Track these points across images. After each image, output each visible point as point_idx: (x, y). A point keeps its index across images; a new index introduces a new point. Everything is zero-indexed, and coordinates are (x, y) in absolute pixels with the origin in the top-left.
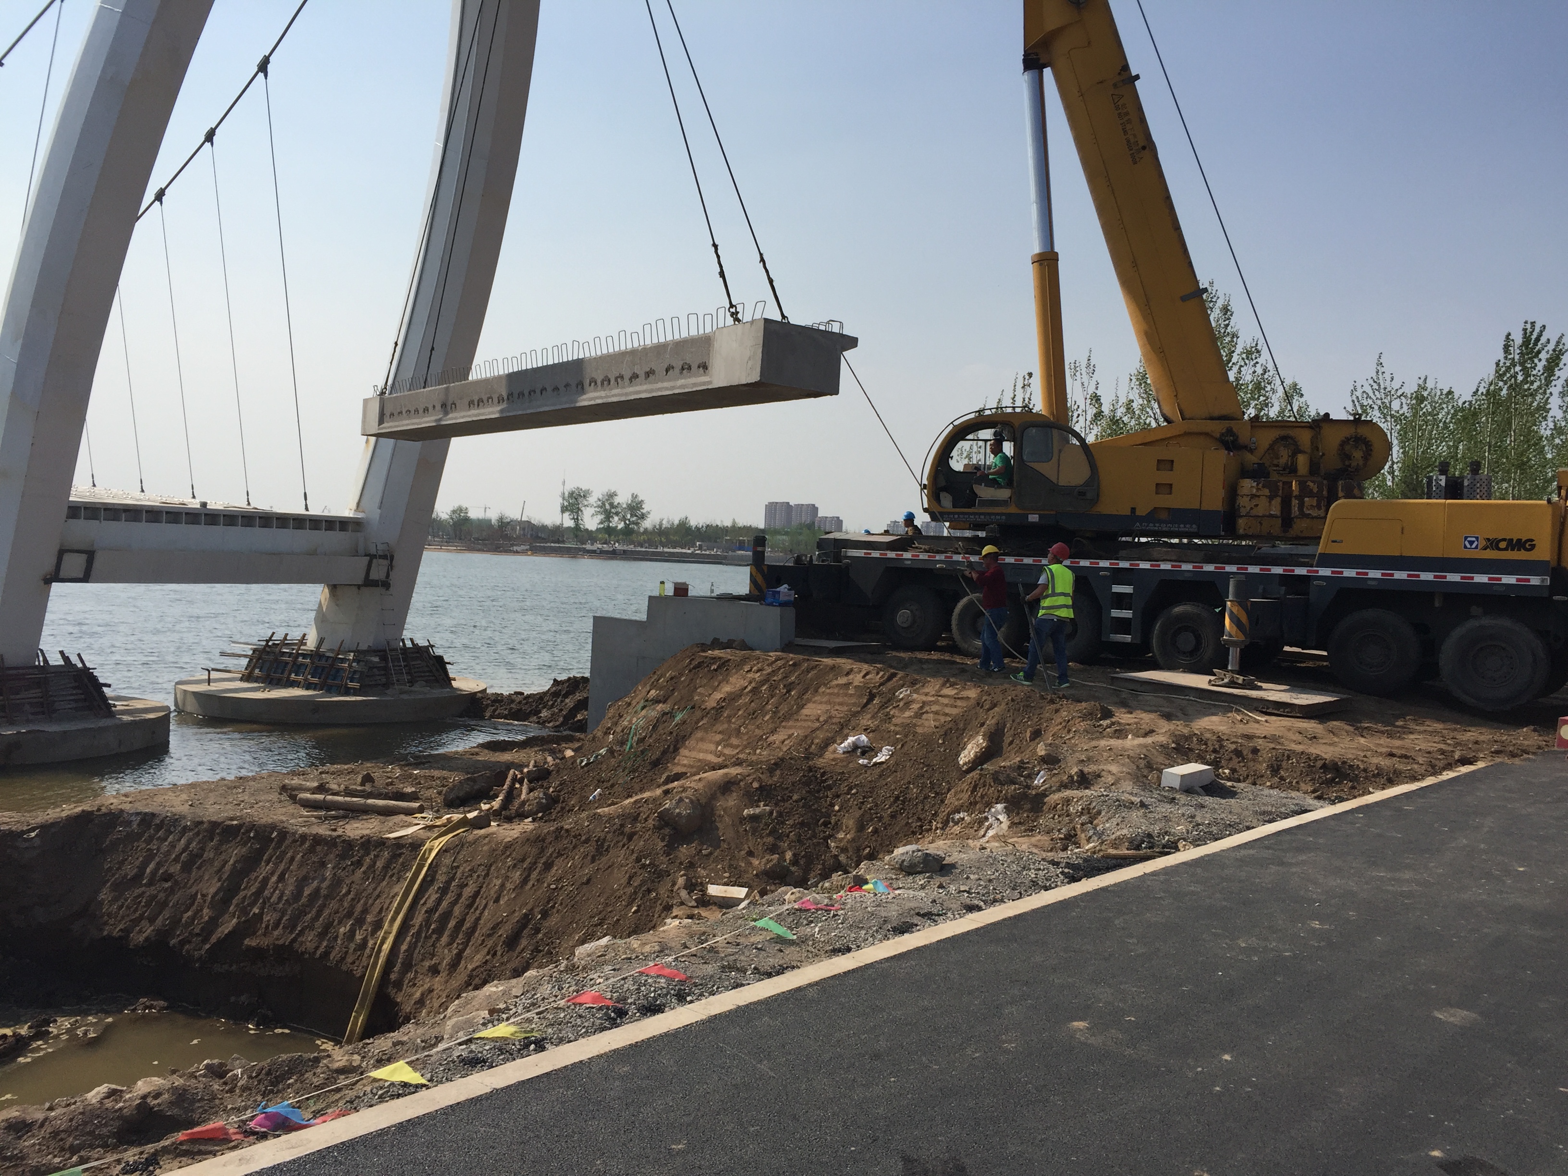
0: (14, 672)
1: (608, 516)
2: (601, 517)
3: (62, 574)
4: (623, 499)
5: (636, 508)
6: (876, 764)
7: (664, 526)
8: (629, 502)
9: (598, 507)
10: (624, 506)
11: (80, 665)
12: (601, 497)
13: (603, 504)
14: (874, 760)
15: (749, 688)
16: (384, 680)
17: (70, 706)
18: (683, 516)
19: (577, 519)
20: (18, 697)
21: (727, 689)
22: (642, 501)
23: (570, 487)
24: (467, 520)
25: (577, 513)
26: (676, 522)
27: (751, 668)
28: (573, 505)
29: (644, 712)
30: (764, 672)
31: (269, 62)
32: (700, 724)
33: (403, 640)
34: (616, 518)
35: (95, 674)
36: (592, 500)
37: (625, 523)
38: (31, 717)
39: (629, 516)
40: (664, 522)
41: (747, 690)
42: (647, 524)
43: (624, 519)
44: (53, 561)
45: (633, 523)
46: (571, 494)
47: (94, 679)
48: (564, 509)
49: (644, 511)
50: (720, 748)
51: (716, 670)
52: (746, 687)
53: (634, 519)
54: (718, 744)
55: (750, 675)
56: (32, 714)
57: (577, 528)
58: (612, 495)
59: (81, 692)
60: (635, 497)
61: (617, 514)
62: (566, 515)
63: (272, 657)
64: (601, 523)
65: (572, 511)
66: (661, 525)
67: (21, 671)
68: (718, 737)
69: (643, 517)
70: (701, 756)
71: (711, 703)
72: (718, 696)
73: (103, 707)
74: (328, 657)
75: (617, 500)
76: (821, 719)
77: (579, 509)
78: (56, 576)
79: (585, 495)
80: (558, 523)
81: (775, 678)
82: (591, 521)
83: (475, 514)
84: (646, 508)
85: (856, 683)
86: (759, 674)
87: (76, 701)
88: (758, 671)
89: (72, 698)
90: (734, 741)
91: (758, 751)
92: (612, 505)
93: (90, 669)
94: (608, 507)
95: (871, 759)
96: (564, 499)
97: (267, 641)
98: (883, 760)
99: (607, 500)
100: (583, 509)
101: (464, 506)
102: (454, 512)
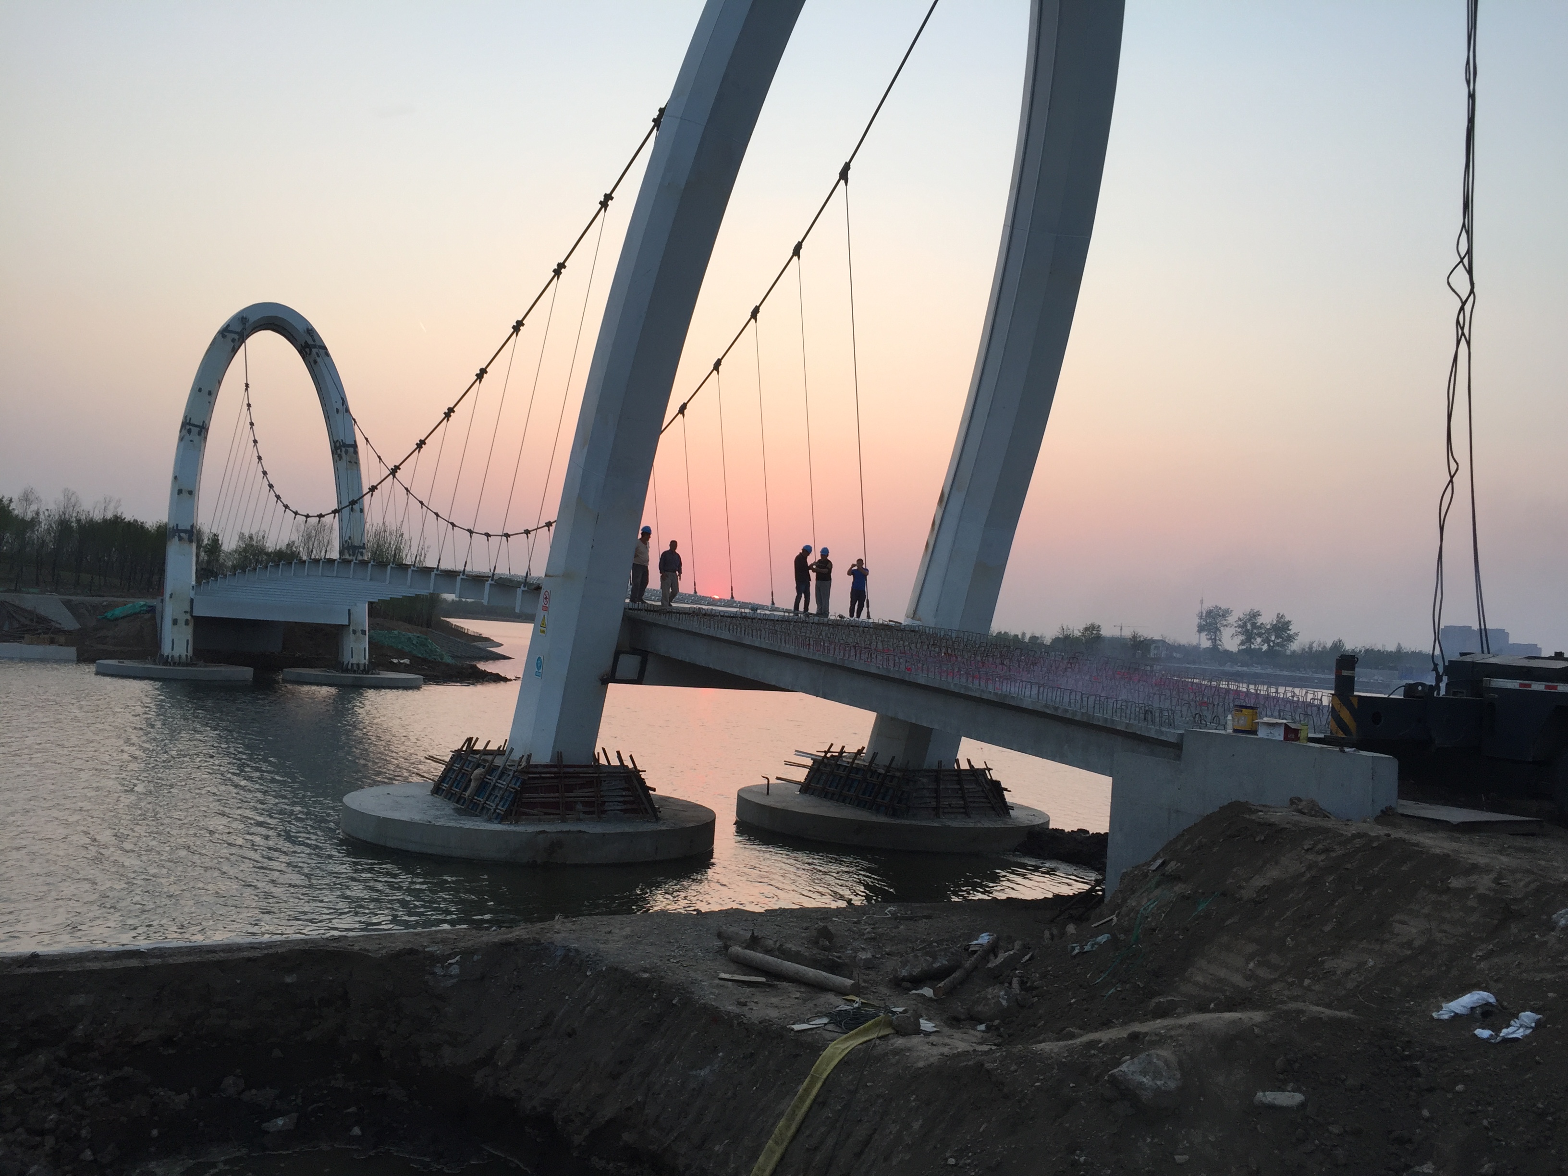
0: (571, 770)
1: (1249, 637)
2: (1241, 638)
3: (618, 676)
4: (1267, 619)
5: (1281, 628)
6: (1506, 1040)
7: (1314, 649)
8: (1275, 622)
9: (1239, 626)
10: (1268, 627)
11: (631, 766)
12: (1241, 616)
13: (1245, 623)
14: (1504, 1032)
15: (1308, 875)
16: (934, 804)
17: (619, 808)
18: (1336, 639)
19: (1215, 639)
20: (572, 794)
21: (1274, 873)
22: (1289, 622)
23: (1208, 605)
24: (1099, 638)
25: (1215, 633)
26: (1329, 645)
27: (1315, 845)
28: (1210, 624)
29: (1157, 892)
30: (1333, 855)
31: (849, 168)
32: (1229, 922)
33: (957, 761)
34: (1259, 640)
35: (642, 777)
36: (1232, 619)
37: (1269, 645)
38: (582, 816)
39: (1273, 638)
40: (1315, 645)
41: (1304, 879)
42: (1295, 646)
43: (1267, 641)
44: (610, 662)
45: (1278, 644)
46: (1209, 613)
47: (642, 782)
48: (1201, 629)
49: (1291, 633)
50: (1251, 965)
51: (1263, 842)
52: (1302, 875)
53: (1280, 640)
54: (1250, 958)
55: (1310, 857)
56: (584, 813)
57: (1215, 649)
58: (1255, 615)
59: (630, 793)
60: (1280, 617)
61: (1260, 635)
62: (1203, 634)
63: (828, 769)
64: (1242, 643)
65: (1209, 631)
66: (1311, 648)
67: (577, 770)
68: (1251, 948)
69: (1290, 639)
70: (1222, 973)
71: (1247, 894)
72: (1259, 882)
73: (650, 811)
74: (880, 774)
75: (1260, 621)
76: (1417, 944)
77: (1218, 629)
78: (613, 677)
79: (1226, 613)
80: (1195, 642)
81: (1349, 866)
82: (1231, 641)
83: (1107, 631)
84: (1293, 629)
85: (1481, 890)
86: (1323, 857)
87: (625, 803)
88: (1326, 850)
89: (622, 799)
90: (1274, 958)
91: (1307, 982)
92: (1254, 625)
93: (640, 771)
94: (1249, 626)
95: (1497, 1030)
96: (1201, 618)
97: (826, 752)
98: (1520, 1034)
99: (1250, 620)
100: (1222, 628)
101: (1097, 623)
102: (1086, 629)
